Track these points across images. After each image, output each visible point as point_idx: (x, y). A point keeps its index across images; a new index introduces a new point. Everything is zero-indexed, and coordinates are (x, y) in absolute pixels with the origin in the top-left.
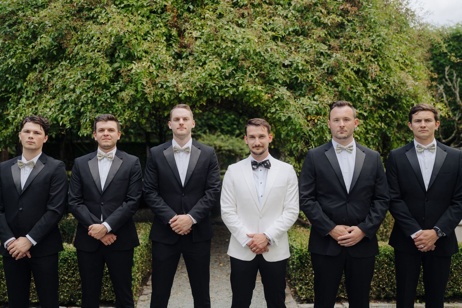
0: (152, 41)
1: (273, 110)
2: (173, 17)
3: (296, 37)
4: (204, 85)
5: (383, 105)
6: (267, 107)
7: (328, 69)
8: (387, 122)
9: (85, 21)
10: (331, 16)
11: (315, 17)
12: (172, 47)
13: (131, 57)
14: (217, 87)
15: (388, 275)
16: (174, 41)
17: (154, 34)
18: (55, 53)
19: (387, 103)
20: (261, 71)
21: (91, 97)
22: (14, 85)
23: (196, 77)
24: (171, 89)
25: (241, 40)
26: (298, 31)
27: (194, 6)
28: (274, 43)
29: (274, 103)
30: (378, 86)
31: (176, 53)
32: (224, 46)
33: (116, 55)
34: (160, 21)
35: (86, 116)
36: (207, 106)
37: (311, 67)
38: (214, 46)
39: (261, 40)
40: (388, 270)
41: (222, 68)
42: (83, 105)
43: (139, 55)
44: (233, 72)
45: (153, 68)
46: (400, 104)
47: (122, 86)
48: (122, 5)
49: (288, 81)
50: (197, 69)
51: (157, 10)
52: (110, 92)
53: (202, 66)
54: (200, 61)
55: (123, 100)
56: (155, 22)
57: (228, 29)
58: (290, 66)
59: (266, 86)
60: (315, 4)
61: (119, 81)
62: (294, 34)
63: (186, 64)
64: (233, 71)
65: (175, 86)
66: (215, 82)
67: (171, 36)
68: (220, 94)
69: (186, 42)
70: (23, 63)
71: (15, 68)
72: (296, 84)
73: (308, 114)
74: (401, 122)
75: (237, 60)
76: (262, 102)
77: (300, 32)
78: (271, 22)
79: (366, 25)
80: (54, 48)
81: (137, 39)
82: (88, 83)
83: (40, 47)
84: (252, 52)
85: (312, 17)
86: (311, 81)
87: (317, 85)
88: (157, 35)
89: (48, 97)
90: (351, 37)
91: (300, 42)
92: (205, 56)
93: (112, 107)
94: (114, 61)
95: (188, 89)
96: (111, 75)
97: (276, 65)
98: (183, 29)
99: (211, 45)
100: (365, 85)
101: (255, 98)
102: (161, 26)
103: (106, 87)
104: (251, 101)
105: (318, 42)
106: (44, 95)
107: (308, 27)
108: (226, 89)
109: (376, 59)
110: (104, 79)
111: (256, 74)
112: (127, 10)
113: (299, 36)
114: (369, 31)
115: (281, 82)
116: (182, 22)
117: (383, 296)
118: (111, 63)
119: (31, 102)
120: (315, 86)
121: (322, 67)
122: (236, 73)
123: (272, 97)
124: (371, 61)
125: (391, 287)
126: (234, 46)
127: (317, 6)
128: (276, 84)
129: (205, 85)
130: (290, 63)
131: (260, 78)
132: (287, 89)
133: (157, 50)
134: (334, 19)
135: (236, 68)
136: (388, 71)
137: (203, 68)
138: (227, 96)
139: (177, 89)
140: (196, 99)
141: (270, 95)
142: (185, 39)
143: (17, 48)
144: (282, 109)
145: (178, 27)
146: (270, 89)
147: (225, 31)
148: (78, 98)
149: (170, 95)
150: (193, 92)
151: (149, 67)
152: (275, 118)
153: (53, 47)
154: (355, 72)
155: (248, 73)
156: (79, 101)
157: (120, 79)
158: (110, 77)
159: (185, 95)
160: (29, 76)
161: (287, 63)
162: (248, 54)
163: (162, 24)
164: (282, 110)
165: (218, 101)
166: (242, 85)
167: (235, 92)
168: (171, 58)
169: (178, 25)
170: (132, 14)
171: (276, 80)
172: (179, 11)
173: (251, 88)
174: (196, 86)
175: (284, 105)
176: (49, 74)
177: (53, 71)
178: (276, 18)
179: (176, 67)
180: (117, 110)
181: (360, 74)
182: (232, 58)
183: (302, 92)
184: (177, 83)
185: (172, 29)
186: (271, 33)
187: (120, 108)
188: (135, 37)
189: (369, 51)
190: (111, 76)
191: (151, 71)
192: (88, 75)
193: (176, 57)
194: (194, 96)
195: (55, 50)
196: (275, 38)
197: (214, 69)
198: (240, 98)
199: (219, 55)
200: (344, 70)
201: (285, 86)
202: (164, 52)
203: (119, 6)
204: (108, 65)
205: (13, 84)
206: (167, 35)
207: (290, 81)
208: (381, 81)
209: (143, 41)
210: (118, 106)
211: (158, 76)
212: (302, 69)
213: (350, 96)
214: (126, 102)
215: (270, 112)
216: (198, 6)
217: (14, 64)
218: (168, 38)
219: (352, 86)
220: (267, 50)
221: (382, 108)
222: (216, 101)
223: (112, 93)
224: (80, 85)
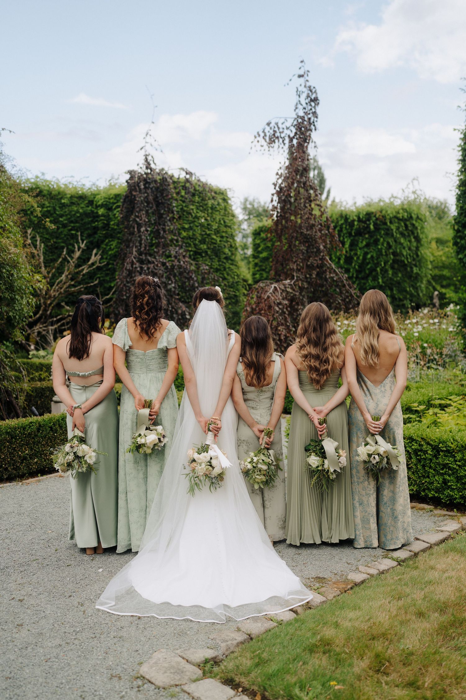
15: (11, 453)
40: (10, 448)
117: (5, 477)
125: (13, 465)
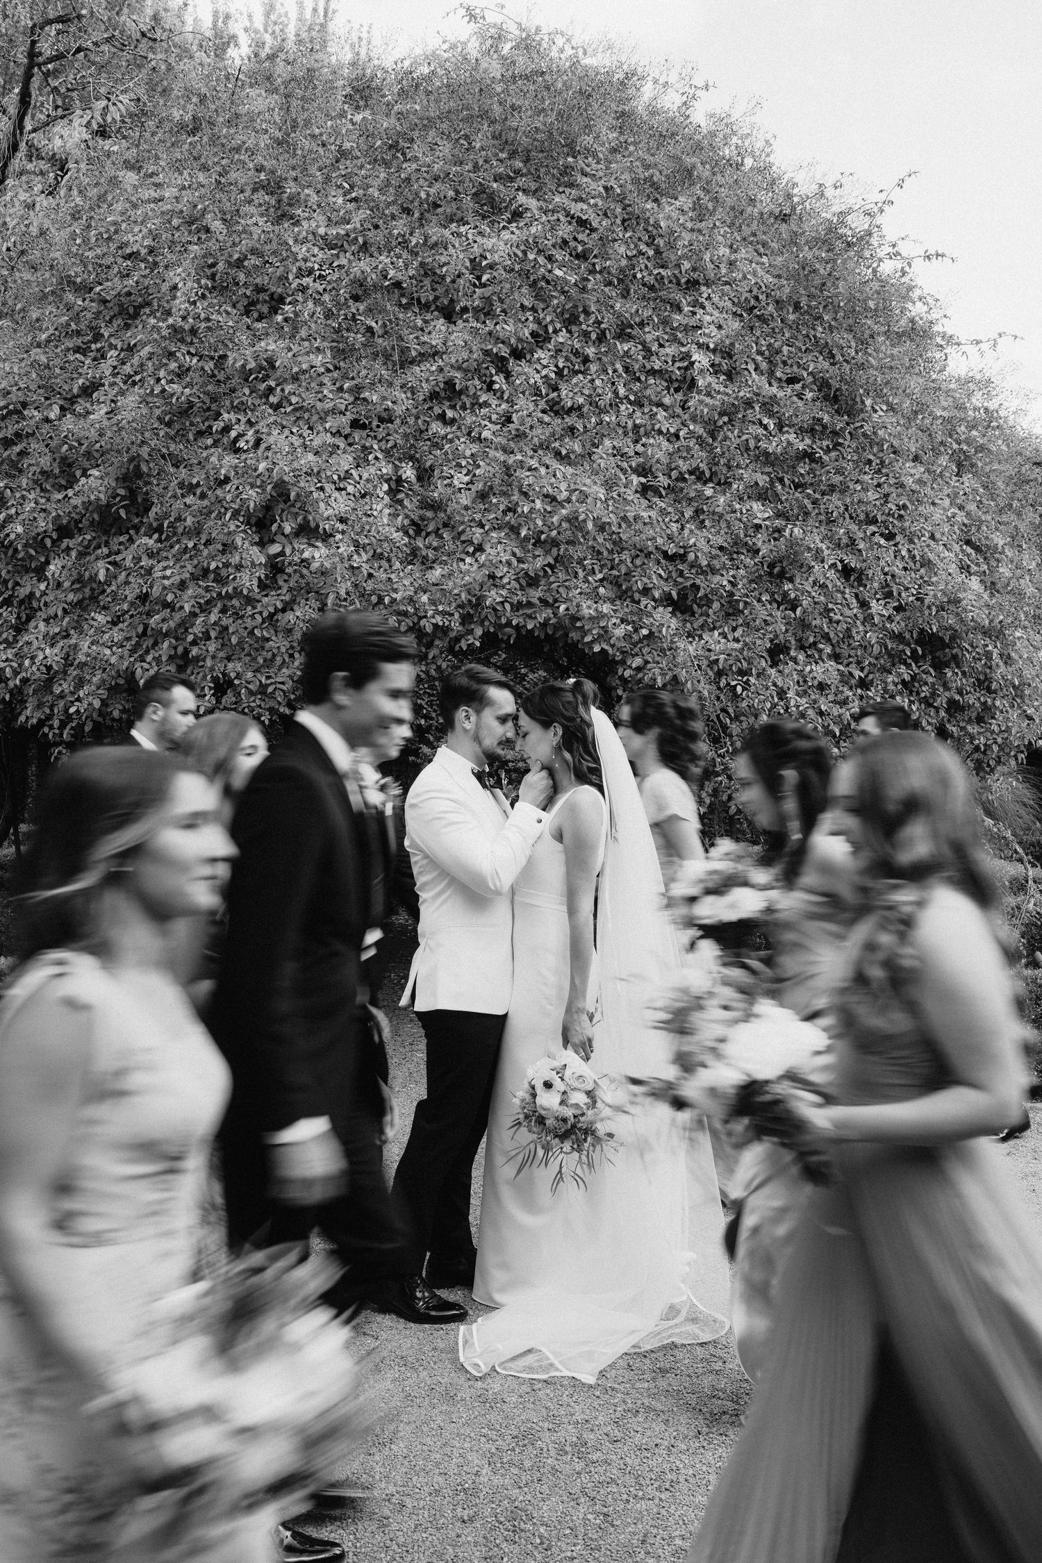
0: (357, 494)
1: (637, 662)
2: (406, 436)
3: (699, 486)
4: (478, 599)
5: (909, 654)
6: (622, 652)
7: (772, 566)
8: (923, 695)
9: (195, 440)
10: (786, 436)
11: (745, 437)
12: (404, 507)
13: (308, 531)
14: (507, 606)
16: (407, 495)
17: (361, 477)
18: (123, 513)
19: (919, 650)
20: (612, 568)
21: (215, 623)
22: (13, 588)
23: (459, 580)
24: (403, 608)
25: (565, 494)
26: (703, 472)
27: (453, 407)
28: (642, 500)
29: (639, 645)
30: (895, 608)
31: (413, 523)
32: (526, 509)
33: (274, 527)
34: (376, 447)
35: (202, 666)
36: (482, 649)
37: (732, 559)
38: (502, 507)
39: (615, 495)
41: (520, 561)
42: (194, 643)
43: (327, 527)
44: (545, 572)
45: (360, 560)
46: (954, 651)
47: (287, 598)
48: (289, 409)
49: (674, 594)
50: (463, 560)
51: (370, 423)
52: (261, 613)
53: (473, 554)
54: (471, 542)
55: (289, 631)
56: (364, 448)
57: (536, 469)
58: (682, 557)
59: (622, 604)
60: (749, 404)
61: (280, 588)
62: (693, 477)
63: (435, 549)
64: (547, 568)
65: (411, 600)
66: (504, 593)
67: (399, 480)
68: (514, 623)
69: (436, 495)
70: (38, 534)
71: (20, 547)
72: (694, 601)
73: (720, 673)
74: (957, 697)
75: (555, 543)
76: (612, 642)
77: (708, 475)
78: (639, 448)
79: (871, 457)
80: (120, 501)
81: (322, 489)
82: (207, 589)
83: (86, 500)
84: (590, 525)
85: (739, 437)
86: (731, 594)
87: (746, 603)
88: (368, 480)
89: (101, 618)
90: (832, 488)
91: (708, 498)
92: (482, 531)
93: (263, 648)
94: (266, 539)
95: (440, 608)
96: (261, 573)
97: (648, 555)
98: (428, 464)
99: (497, 505)
100: (864, 605)
101: (595, 632)
102: (376, 458)
103: (250, 601)
104: (588, 639)
105: (749, 497)
106: (93, 614)
107: (729, 461)
108: (529, 611)
109: (892, 543)
110: (247, 581)
111: (600, 576)
112: (298, 418)
113: (705, 483)
114: (879, 472)
115: (657, 594)
116: (425, 448)
118: (262, 544)
119: (57, 630)
120: (741, 605)
121: (756, 560)
122: (553, 572)
123: (636, 630)
124: (880, 546)
126: (549, 509)
127: (753, 408)
128: (644, 601)
129: (481, 600)
130: (682, 551)
131: (609, 586)
132: (673, 613)
133: (369, 516)
134: (789, 444)
135: (552, 562)
136: (922, 571)
137: (476, 561)
138: (530, 627)
139: (416, 609)
140: (458, 631)
141: (629, 628)
142: (432, 487)
143: (23, 497)
144: (657, 659)
145: (417, 460)
146: (631, 613)
147: (528, 473)
148: (185, 625)
149: (399, 622)
150: (453, 615)
151: (350, 558)
152: (640, 681)
153: (118, 499)
154: (837, 571)
155: (581, 574)
156: (186, 630)
157: (281, 583)
158: (259, 578)
159: (434, 621)
160: (52, 567)
161: (672, 549)
162: (581, 530)
163: (380, 456)
164: (658, 663)
165: (509, 637)
166: (567, 600)
167: (550, 619)
168: (401, 534)
169: (418, 456)
170: (310, 428)
171: (646, 591)
172: (420, 422)
173: (587, 609)
174: (459, 602)
175: (663, 650)
176: (109, 563)
177: (118, 558)
178: (652, 441)
179: (413, 556)
180: (274, 655)
181: (852, 578)
182: (543, 537)
183: (710, 620)
184: (416, 593)
185: (404, 465)
186: (636, 480)
187: (283, 650)
188: (319, 485)
189: (874, 521)
190: (263, 576)
191: (355, 565)
192: (206, 572)
193: (411, 532)
194: (456, 625)
195: (122, 507)
196: (644, 490)
197: (501, 562)
198: (561, 632)
199: (515, 530)
200: (811, 568)
201: (665, 607)
202: (385, 521)
203: (283, 410)
204: (256, 549)
205: (10, 585)
206: (391, 478)
207: (678, 594)
208: (903, 595)
209: (336, 494)
210: (279, 643)
211: (370, 576)
212: (709, 565)
213: (826, 630)
214: (298, 635)
215: (630, 667)
216: (464, 408)
217: (18, 535)
218: (393, 486)
219: (830, 606)
220: (624, 518)
221: (909, 661)
222: (505, 638)
223: (265, 614)
224: (190, 592)
